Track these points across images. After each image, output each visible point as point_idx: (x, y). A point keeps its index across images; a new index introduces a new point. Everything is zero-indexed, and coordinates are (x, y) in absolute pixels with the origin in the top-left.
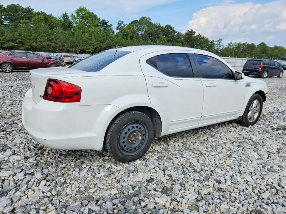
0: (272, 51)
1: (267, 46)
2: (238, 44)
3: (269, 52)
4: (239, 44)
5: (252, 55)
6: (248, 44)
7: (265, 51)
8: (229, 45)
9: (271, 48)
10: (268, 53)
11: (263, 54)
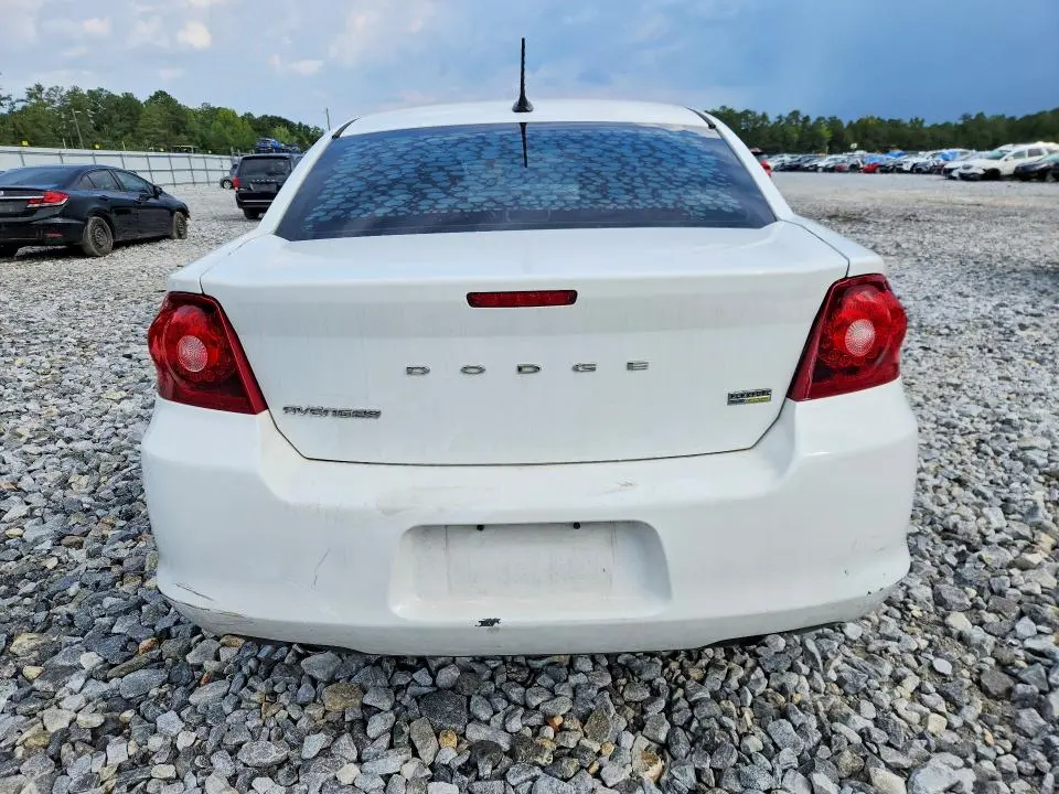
0: (203, 123)
1: (180, 105)
2: (68, 93)
3: (194, 125)
4: (74, 93)
5: (141, 138)
6: (111, 97)
7: (182, 122)
8: (31, 96)
9: (195, 113)
10: (193, 133)
11: (178, 134)
